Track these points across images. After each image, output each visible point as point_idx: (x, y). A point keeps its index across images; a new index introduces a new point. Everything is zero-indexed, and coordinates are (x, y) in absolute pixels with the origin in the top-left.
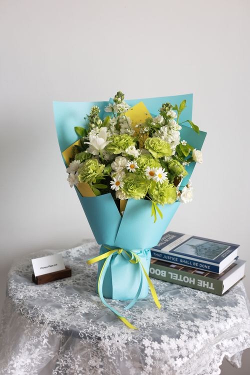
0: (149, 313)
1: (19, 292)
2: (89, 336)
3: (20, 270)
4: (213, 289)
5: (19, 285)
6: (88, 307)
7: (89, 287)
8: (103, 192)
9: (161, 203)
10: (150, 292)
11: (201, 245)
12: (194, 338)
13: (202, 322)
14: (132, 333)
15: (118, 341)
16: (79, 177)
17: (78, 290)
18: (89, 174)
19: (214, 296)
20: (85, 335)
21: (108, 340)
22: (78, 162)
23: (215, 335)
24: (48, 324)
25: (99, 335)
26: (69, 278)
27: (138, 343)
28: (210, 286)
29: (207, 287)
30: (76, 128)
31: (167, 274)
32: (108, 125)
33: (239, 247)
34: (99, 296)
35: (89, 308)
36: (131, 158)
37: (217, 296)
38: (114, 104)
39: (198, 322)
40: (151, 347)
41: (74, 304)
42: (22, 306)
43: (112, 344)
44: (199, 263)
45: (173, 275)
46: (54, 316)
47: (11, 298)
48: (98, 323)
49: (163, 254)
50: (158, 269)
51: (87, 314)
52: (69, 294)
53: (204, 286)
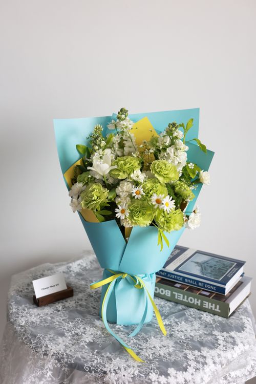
0: (154, 342)
1: (20, 317)
2: (94, 370)
3: (20, 290)
4: (220, 311)
5: (20, 307)
6: (92, 334)
7: (92, 308)
8: (107, 218)
9: (167, 231)
10: (154, 315)
11: (206, 262)
12: (201, 371)
13: (209, 352)
14: (139, 366)
15: (124, 376)
16: (83, 203)
17: (81, 313)
18: (93, 201)
19: (220, 319)
20: (90, 368)
21: (114, 374)
22: (81, 185)
23: (222, 365)
24: (52, 355)
25: (105, 369)
26: (71, 299)
27: (144, 377)
28: (216, 308)
29: (213, 309)
30: (77, 146)
31: (172, 294)
32: (112, 144)
33: (245, 264)
34: (102, 320)
35: (92, 336)
36: (136, 184)
37: (223, 319)
38: (118, 120)
39: (205, 351)
40: (158, 381)
41: (78, 331)
42: (24, 335)
43: (118, 378)
44: (205, 283)
45: (178, 295)
46: (58, 347)
47: (13, 323)
48: (103, 354)
49: (168, 273)
50: (162, 288)
51: (91, 343)
52: (72, 319)
53: (210, 308)
